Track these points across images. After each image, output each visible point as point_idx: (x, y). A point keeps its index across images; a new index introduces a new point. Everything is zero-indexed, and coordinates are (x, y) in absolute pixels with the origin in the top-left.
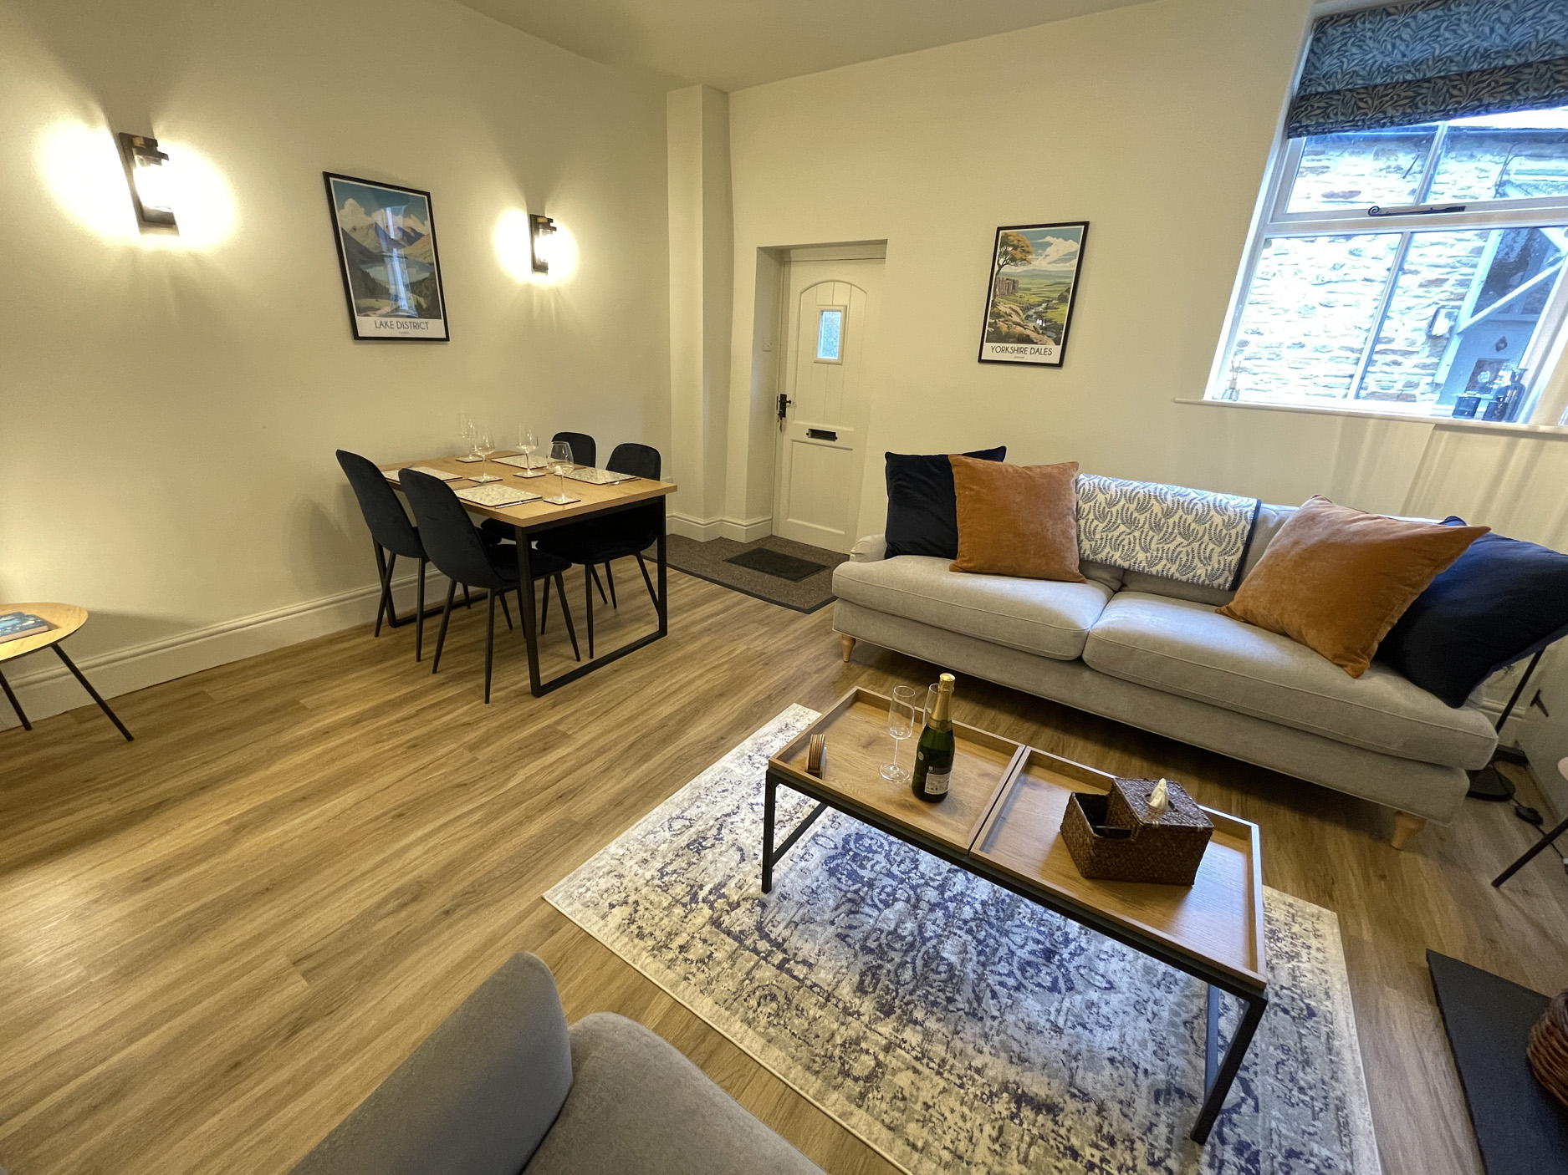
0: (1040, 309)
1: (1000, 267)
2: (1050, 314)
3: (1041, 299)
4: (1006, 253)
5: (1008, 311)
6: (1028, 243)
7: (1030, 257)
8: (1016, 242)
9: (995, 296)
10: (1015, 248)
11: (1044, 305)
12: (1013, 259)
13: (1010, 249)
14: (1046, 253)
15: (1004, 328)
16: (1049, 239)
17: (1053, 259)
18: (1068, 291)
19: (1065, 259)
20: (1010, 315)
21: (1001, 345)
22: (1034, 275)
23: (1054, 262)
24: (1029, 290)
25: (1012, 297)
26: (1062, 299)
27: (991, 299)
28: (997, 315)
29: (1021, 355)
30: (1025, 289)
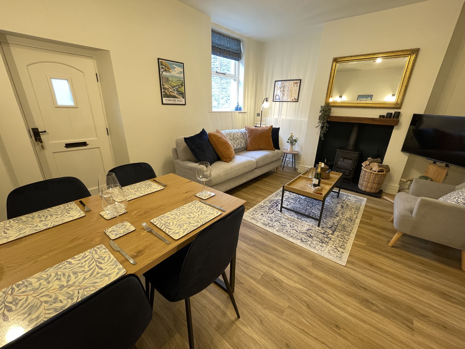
0: (177, 88)
1: (162, 72)
2: (179, 89)
3: (176, 85)
4: (163, 68)
5: (168, 88)
6: (169, 66)
7: (170, 71)
8: (165, 65)
9: (163, 82)
10: (165, 67)
11: (178, 87)
12: (166, 70)
13: (164, 67)
14: (175, 70)
15: (168, 93)
16: (174, 66)
17: (176, 72)
18: (183, 83)
19: (180, 73)
20: (169, 89)
21: (169, 99)
22: (173, 77)
23: (177, 73)
24: (172, 81)
25: (168, 83)
26: (182, 85)
27: (162, 83)
28: (165, 89)
29: (175, 102)
30: (171, 81)
